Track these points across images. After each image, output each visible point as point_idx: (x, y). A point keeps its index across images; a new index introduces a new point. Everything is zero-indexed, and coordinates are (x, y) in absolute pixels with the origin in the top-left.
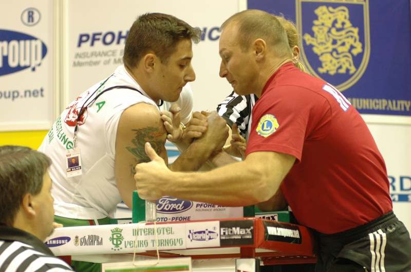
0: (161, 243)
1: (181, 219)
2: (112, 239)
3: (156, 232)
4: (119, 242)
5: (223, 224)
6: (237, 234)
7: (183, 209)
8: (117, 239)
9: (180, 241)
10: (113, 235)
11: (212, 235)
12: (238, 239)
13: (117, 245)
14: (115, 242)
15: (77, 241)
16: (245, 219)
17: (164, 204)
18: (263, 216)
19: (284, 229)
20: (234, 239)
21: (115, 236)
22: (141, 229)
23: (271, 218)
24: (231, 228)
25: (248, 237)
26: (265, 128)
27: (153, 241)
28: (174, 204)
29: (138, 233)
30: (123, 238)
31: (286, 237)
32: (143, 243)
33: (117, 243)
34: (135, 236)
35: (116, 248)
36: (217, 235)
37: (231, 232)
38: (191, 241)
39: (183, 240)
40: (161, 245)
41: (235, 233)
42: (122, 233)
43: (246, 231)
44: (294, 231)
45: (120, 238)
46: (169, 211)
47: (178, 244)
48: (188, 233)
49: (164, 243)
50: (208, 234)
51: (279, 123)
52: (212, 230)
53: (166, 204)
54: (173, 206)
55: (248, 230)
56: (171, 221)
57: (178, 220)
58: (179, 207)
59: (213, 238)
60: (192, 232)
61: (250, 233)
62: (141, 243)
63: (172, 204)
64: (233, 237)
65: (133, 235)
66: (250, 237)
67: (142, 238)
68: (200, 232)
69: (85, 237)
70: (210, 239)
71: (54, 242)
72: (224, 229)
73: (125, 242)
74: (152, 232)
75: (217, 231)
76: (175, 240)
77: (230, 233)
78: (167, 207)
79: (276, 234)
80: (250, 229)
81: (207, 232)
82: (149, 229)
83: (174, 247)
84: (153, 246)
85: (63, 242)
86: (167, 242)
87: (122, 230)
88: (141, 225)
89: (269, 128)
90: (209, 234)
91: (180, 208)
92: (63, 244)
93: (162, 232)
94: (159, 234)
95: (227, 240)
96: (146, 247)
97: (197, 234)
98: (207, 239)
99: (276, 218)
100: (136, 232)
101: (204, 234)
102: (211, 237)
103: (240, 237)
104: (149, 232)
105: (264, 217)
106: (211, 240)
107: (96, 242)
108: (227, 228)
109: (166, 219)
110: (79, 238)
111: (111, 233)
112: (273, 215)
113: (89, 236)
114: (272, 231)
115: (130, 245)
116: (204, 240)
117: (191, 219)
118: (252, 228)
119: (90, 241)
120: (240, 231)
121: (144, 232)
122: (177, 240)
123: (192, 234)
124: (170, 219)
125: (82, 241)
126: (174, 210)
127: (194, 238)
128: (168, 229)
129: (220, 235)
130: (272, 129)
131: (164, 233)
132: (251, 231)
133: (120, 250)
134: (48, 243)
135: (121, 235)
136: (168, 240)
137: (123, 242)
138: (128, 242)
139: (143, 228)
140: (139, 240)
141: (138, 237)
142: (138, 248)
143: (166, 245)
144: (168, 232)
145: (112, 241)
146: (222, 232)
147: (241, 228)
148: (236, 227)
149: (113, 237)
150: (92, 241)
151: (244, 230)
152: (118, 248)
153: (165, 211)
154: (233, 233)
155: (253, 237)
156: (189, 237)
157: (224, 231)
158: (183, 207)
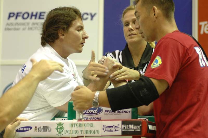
0: (86, 132)
1: (96, 119)
2: (57, 129)
3: (83, 126)
4: (61, 131)
6: (132, 129)
8: (60, 129)
9: (98, 131)
10: (58, 126)
11: (117, 129)
12: (132, 131)
13: (60, 132)
14: (59, 130)
15: (36, 129)
20: (130, 131)
21: (59, 127)
22: (75, 124)
24: (129, 125)
27: (82, 131)
28: (92, 110)
29: (73, 126)
32: (76, 132)
34: (71, 128)
35: (59, 134)
36: (120, 129)
37: (128, 127)
38: (104, 131)
39: (99, 131)
40: (86, 134)
41: (131, 128)
42: (63, 126)
43: (137, 127)
45: (62, 129)
47: (96, 133)
48: (103, 127)
49: (88, 132)
50: (114, 128)
52: (117, 126)
54: (92, 111)
55: (139, 127)
56: (90, 119)
57: (94, 119)
58: (95, 111)
59: (117, 131)
61: (139, 128)
62: (74, 132)
63: (91, 110)
64: (129, 130)
67: (75, 129)
68: (110, 127)
69: (41, 127)
70: (116, 131)
71: (22, 129)
72: (124, 125)
73: (65, 131)
74: (81, 126)
75: (120, 126)
76: (95, 130)
77: (127, 128)
78: (88, 112)
79: (152, 129)
80: (139, 126)
81: (114, 127)
83: (94, 135)
84: (82, 134)
85: (28, 129)
86: (90, 132)
87: (63, 124)
88: (74, 121)
90: (115, 128)
91: (95, 113)
92: (28, 131)
93: (87, 126)
94: (85, 127)
95: (126, 131)
96: (77, 134)
97: (108, 128)
98: (114, 131)
99: (147, 120)
100: (72, 125)
101: (112, 128)
102: (116, 130)
103: (133, 130)
104: (79, 126)
106: (116, 132)
107: (47, 130)
108: (126, 125)
109: (87, 119)
110: (38, 127)
111: (57, 125)
112: (146, 118)
113: (43, 126)
115: (68, 133)
116: (112, 131)
117: (102, 119)
118: (141, 125)
119: (44, 129)
120: (134, 127)
121: (77, 126)
122: (96, 130)
125: (39, 129)
127: (106, 130)
128: (91, 124)
129: (122, 129)
131: (88, 127)
132: (140, 127)
133: (62, 135)
134: (19, 130)
135: (62, 127)
136: (90, 130)
137: (64, 131)
138: (67, 131)
139: (76, 123)
140: (73, 130)
141: (73, 128)
142: (72, 134)
143: (89, 134)
144: (91, 126)
145: (57, 130)
146: (123, 127)
147: (134, 125)
148: (131, 124)
149: (58, 127)
150: (45, 130)
151: (136, 127)
152: (61, 134)
153: (87, 114)
154: (129, 128)
155: (141, 130)
156: (103, 129)
157: (124, 127)
158: (97, 112)
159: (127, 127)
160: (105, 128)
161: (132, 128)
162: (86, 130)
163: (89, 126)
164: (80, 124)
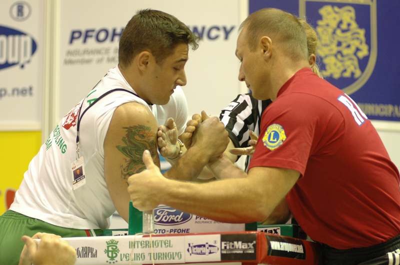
0: (158, 256)
1: (179, 231)
2: (107, 251)
4: (114, 255)
5: (225, 238)
6: (239, 249)
7: (182, 221)
8: (112, 252)
9: (179, 255)
10: (108, 247)
11: (212, 249)
12: (240, 254)
13: (112, 258)
14: (110, 254)
16: (247, 232)
17: (162, 215)
18: (266, 229)
19: (288, 244)
20: (236, 254)
21: (110, 249)
22: (138, 242)
23: (273, 232)
24: (233, 243)
25: (250, 252)
26: (271, 139)
27: (150, 254)
29: (134, 245)
30: (118, 251)
31: (290, 252)
32: (140, 256)
33: (112, 255)
35: (112, 261)
36: (218, 249)
37: (233, 246)
38: (191, 254)
39: (182, 253)
40: (159, 259)
41: (237, 248)
42: (117, 245)
43: (248, 246)
44: (298, 246)
45: (115, 251)
46: (167, 222)
47: (176, 258)
48: (187, 247)
49: (162, 257)
50: (208, 248)
51: (287, 134)
52: (213, 244)
53: (164, 215)
54: (172, 217)
55: (251, 245)
56: (168, 233)
57: (176, 233)
58: (177, 218)
59: (213, 253)
60: (191, 245)
61: (252, 247)
62: (137, 256)
63: (171, 216)
64: (234, 252)
65: (130, 248)
66: (253, 252)
67: (139, 250)
68: (200, 246)
69: (78, 248)
70: (210, 253)
72: (225, 242)
73: (121, 255)
75: (218, 245)
76: (173, 253)
77: (231, 248)
78: (166, 218)
79: (279, 249)
80: (252, 244)
81: (207, 246)
82: (146, 242)
83: (172, 261)
84: (150, 259)
86: (165, 255)
87: (118, 242)
88: (138, 237)
89: (275, 140)
90: (210, 248)
91: (179, 220)
93: (160, 244)
94: (157, 247)
95: (229, 254)
96: (142, 260)
97: (197, 248)
98: (207, 253)
99: (279, 231)
100: (132, 245)
101: (204, 248)
102: (212, 252)
103: (242, 252)
104: (146, 245)
105: (266, 231)
106: (211, 255)
107: (90, 254)
108: (228, 242)
109: (163, 231)
111: (106, 245)
112: (276, 228)
113: (83, 248)
114: (275, 245)
115: (126, 258)
116: (204, 254)
117: (190, 231)
118: (255, 242)
119: (84, 252)
120: (242, 245)
121: (141, 245)
122: (176, 253)
123: (191, 247)
124: (168, 231)
126: (173, 222)
127: (194, 252)
128: (166, 242)
129: (221, 249)
130: (278, 141)
131: (161, 246)
132: (254, 245)
133: (116, 263)
135: (116, 247)
136: (166, 253)
137: (119, 255)
138: (124, 255)
139: (140, 240)
140: (136, 253)
141: (135, 249)
142: (134, 261)
143: (163, 259)
144: (167, 245)
145: (107, 253)
146: (223, 246)
147: (243, 242)
148: (238, 241)
149: (108, 249)
150: (86, 253)
151: (246, 245)
152: (114, 261)
153: (163, 222)
154: (234, 248)
155: (255, 251)
156: (188, 250)
157: (225, 245)
158: (182, 219)
159: (229, 246)
160: (192, 248)
161: (239, 247)
162: (159, 253)
163: (163, 244)
164: (147, 242)
